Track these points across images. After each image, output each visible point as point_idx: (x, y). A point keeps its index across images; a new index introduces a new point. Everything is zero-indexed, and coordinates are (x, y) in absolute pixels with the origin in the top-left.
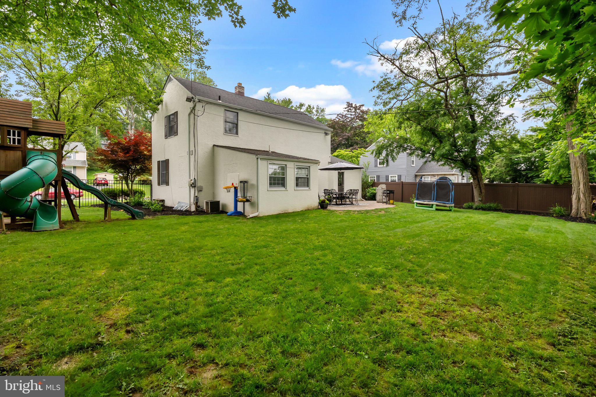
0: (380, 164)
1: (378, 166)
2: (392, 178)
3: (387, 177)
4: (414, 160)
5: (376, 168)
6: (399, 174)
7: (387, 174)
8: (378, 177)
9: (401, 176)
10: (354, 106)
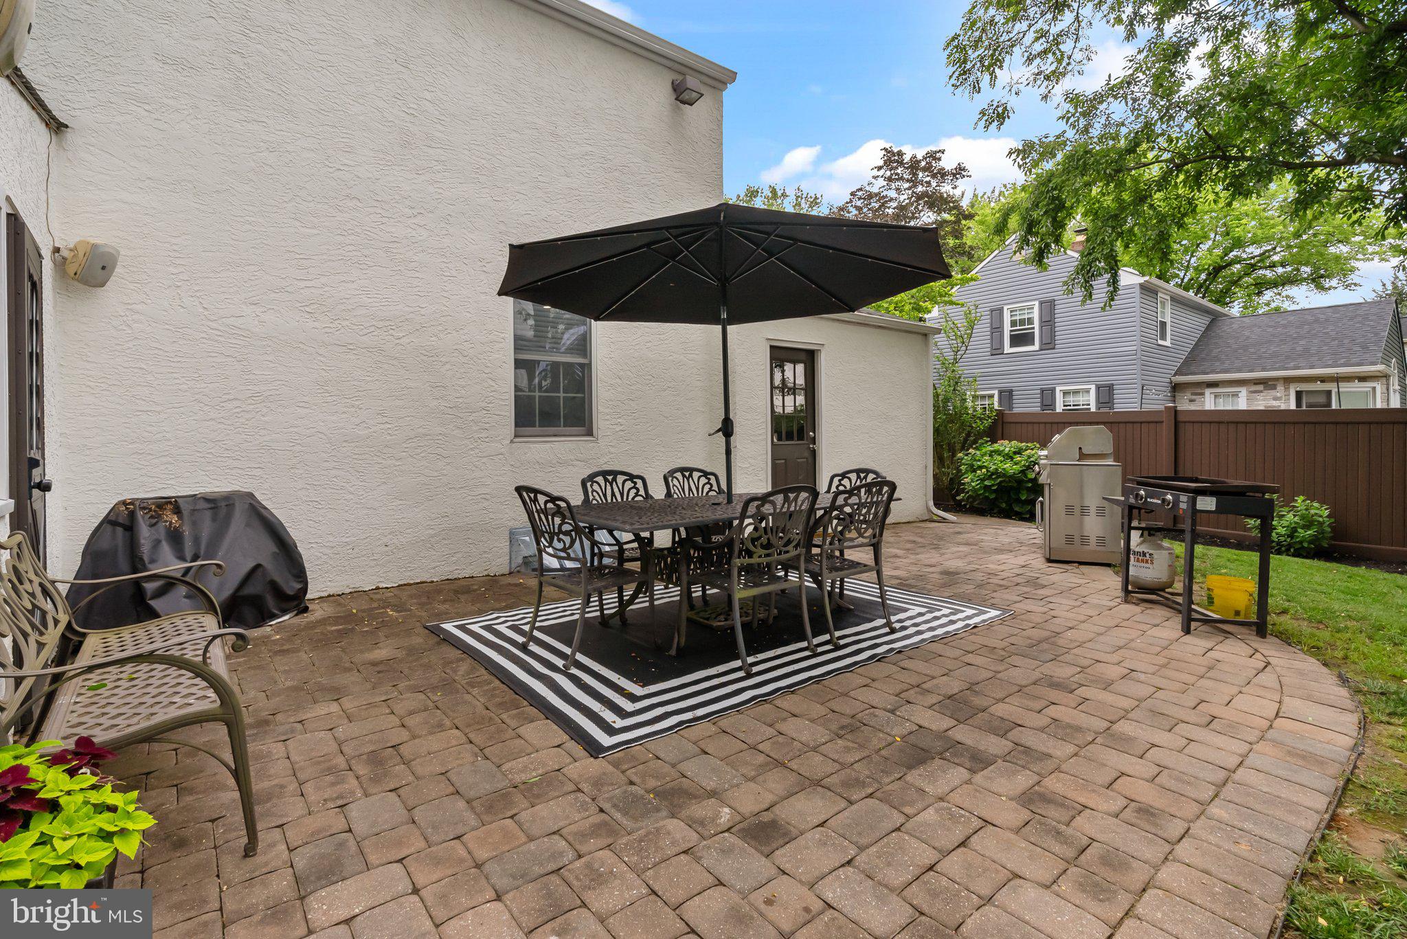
0: (1013, 344)
1: (1008, 349)
2: (1071, 400)
3: (1047, 396)
4: (1168, 320)
5: (997, 359)
6: (1105, 380)
7: (1047, 384)
8: (1007, 395)
9: (1110, 388)
10: (907, 158)
